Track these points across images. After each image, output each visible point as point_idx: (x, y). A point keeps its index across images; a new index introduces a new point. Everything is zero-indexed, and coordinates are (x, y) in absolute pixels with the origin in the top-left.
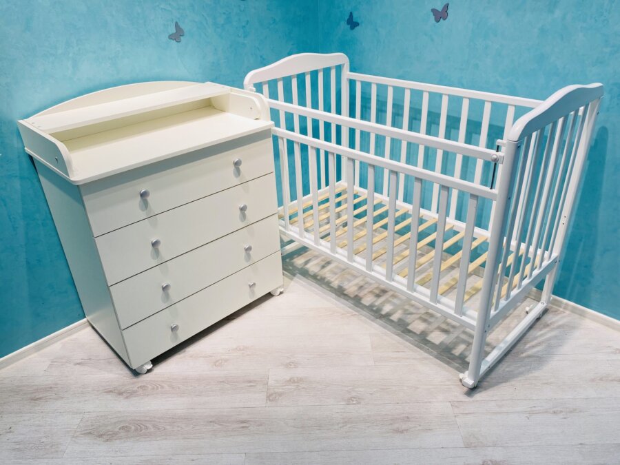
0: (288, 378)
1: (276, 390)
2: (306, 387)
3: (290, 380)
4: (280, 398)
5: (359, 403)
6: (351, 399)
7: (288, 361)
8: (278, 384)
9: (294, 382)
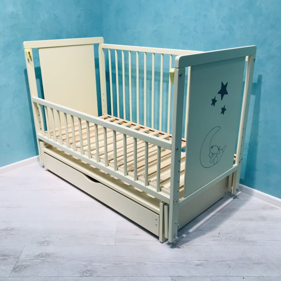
0: (38, 254)
1: (24, 263)
2: (50, 261)
3: (39, 255)
4: (24, 270)
5: (91, 275)
6: (86, 272)
7: (43, 240)
8: (27, 258)
9: (42, 257)
